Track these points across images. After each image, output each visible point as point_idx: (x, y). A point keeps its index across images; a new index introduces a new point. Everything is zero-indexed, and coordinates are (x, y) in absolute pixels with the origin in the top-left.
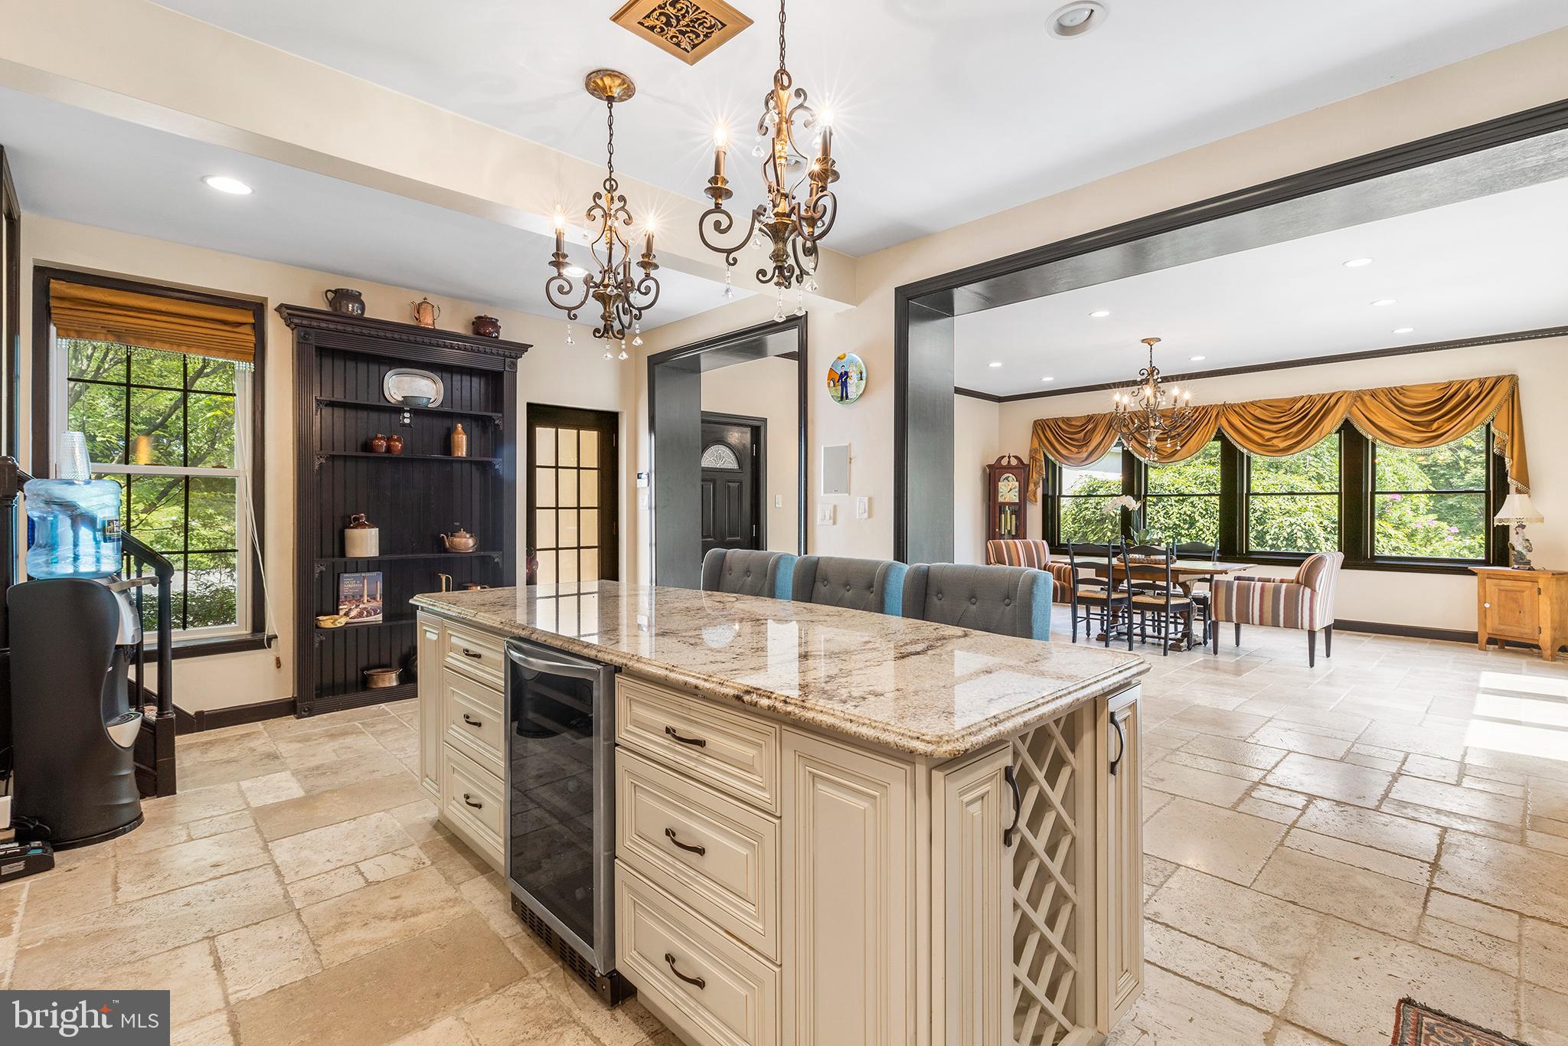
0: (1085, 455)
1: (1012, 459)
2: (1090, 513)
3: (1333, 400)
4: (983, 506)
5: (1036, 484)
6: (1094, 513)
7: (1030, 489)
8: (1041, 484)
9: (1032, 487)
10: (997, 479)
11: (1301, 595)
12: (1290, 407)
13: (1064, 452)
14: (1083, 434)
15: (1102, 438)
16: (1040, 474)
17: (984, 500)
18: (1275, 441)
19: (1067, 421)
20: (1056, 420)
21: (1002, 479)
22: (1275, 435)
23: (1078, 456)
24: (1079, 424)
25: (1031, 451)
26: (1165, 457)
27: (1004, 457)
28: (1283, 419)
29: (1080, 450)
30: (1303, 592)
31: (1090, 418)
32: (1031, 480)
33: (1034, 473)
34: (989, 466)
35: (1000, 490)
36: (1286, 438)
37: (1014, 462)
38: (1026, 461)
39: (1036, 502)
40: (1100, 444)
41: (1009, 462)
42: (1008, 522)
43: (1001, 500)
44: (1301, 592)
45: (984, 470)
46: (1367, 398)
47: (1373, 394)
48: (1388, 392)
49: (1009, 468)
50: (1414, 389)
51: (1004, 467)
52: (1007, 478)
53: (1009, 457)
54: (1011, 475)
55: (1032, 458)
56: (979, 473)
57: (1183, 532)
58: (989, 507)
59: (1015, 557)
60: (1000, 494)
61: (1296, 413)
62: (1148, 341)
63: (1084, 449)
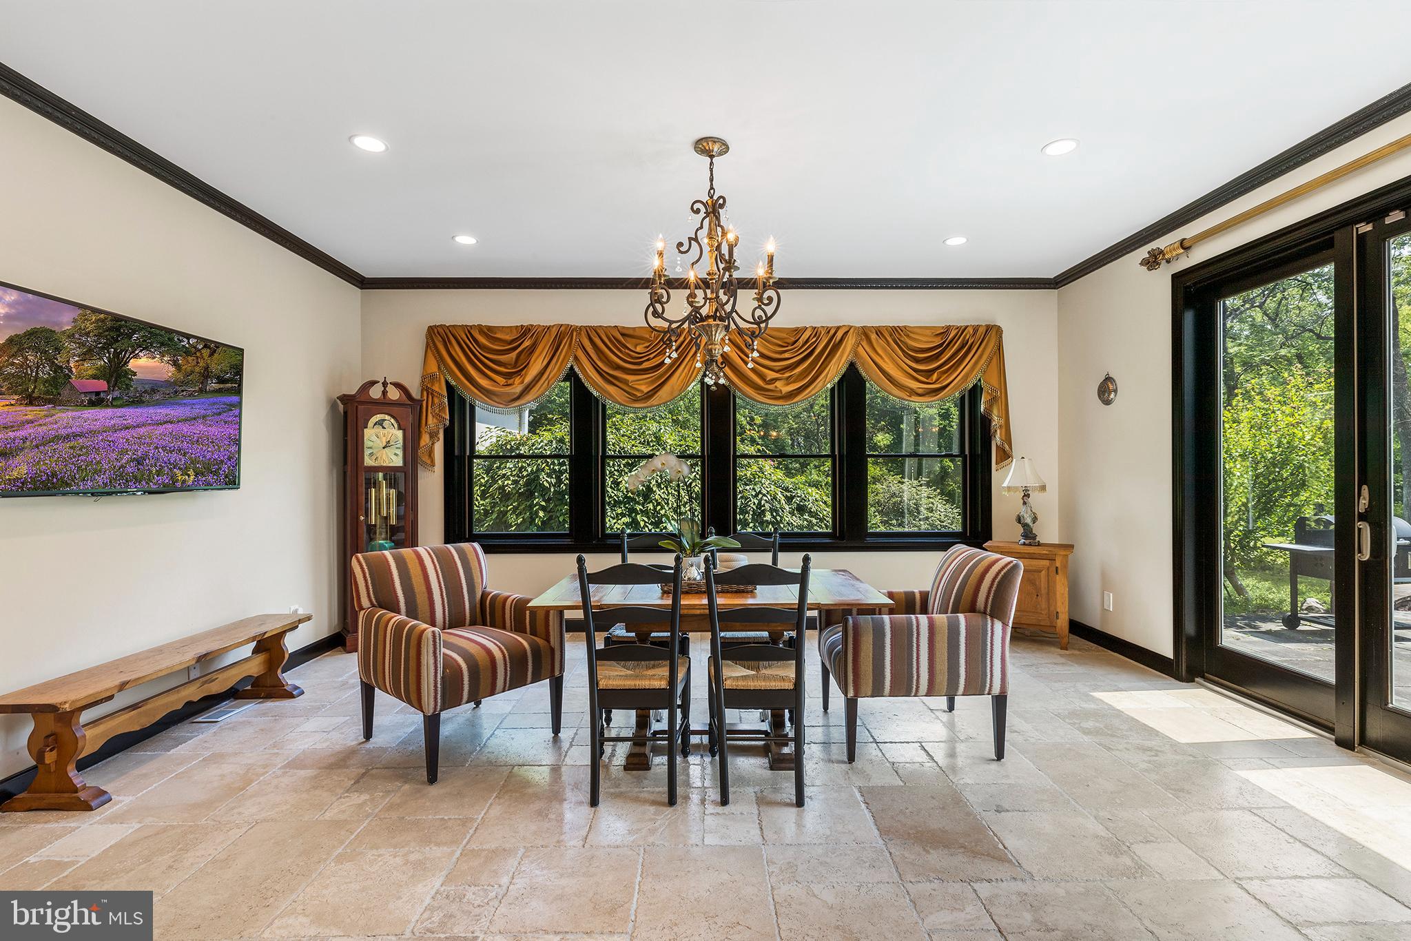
0: (518, 389)
1: (390, 388)
2: (510, 482)
3: (839, 335)
4: (331, 472)
5: (433, 436)
6: (515, 482)
7: (422, 443)
8: (441, 436)
9: (425, 439)
10: (360, 423)
11: (989, 635)
12: (793, 339)
13: (483, 382)
14: (514, 355)
15: (545, 363)
16: (438, 416)
17: (333, 461)
18: (778, 384)
19: (487, 331)
20: (468, 329)
21: (371, 423)
22: (777, 375)
23: (507, 389)
24: (508, 338)
25: (423, 378)
26: (637, 400)
27: (373, 383)
28: (786, 355)
29: (510, 381)
30: (992, 629)
31: (525, 331)
32: (424, 429)
33: (430, 416)
34: (345, 399)
35: (367, 443)
36: (788, 381)
37: (394, 394)
38: (415, 393)
39: (433, 465)
40: (542, 373)
41: (384, 393)
42: (383, 503)
43: (368, 462)
44: (989, 629)
45: (333, 406)
46: (873, 336)
47: (879, 331)
48: (895, 330)
49: (384, 405)
50: (915, 330)
51: (375, 403)
52: (380, 423)
53: (385, 384)
54: (387, 417)
55: (425, 389)
56: (322, 412)
57: (639, 507)
58: (345, 473)
59: (421, 599)
60: (367, 452)
61: (801, 348)
62: (708, 147)
63: (517, 380)
